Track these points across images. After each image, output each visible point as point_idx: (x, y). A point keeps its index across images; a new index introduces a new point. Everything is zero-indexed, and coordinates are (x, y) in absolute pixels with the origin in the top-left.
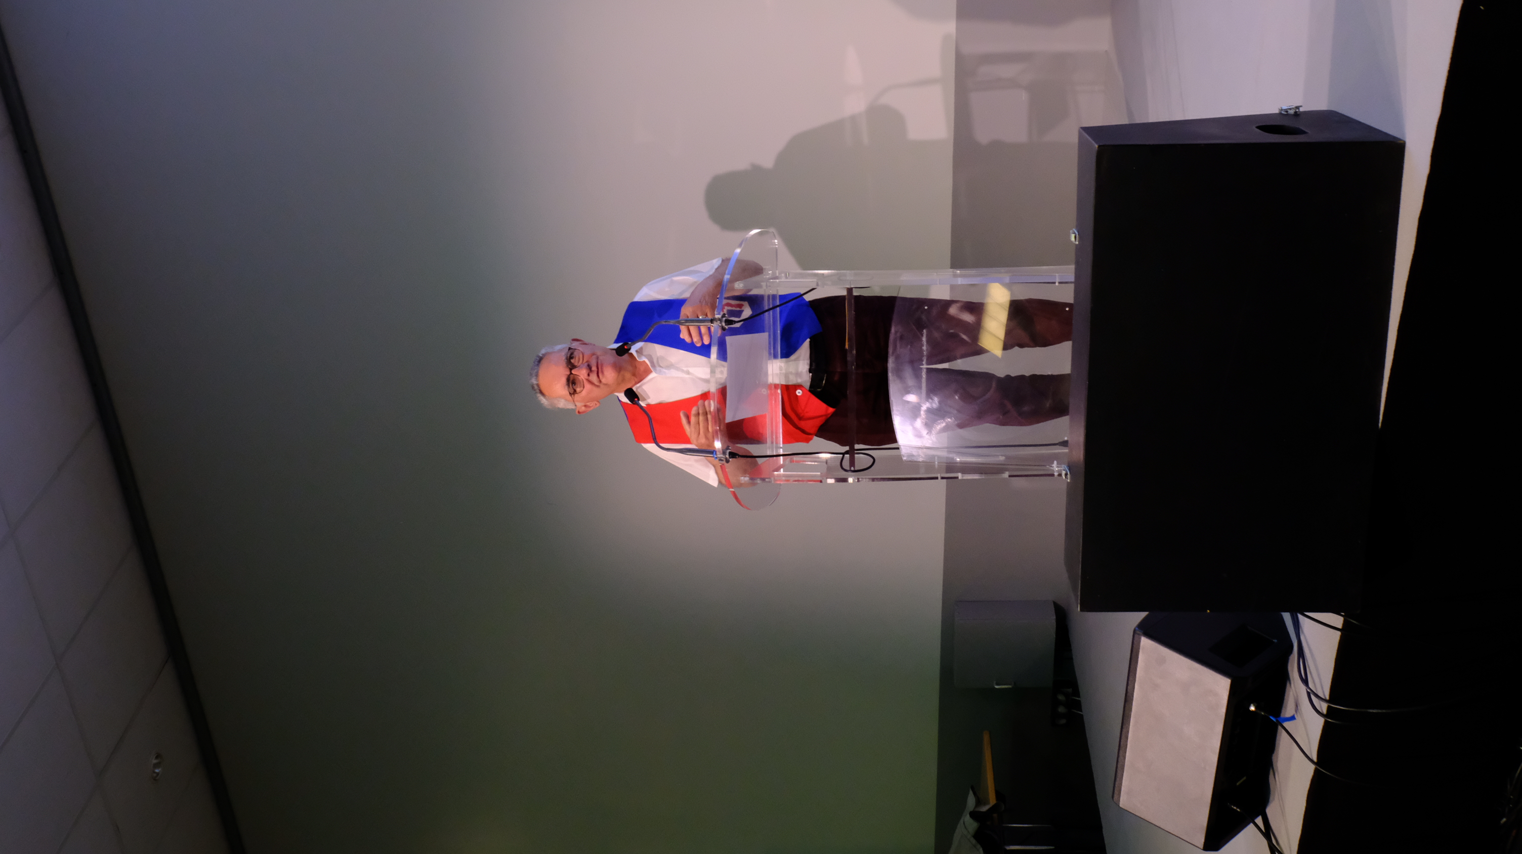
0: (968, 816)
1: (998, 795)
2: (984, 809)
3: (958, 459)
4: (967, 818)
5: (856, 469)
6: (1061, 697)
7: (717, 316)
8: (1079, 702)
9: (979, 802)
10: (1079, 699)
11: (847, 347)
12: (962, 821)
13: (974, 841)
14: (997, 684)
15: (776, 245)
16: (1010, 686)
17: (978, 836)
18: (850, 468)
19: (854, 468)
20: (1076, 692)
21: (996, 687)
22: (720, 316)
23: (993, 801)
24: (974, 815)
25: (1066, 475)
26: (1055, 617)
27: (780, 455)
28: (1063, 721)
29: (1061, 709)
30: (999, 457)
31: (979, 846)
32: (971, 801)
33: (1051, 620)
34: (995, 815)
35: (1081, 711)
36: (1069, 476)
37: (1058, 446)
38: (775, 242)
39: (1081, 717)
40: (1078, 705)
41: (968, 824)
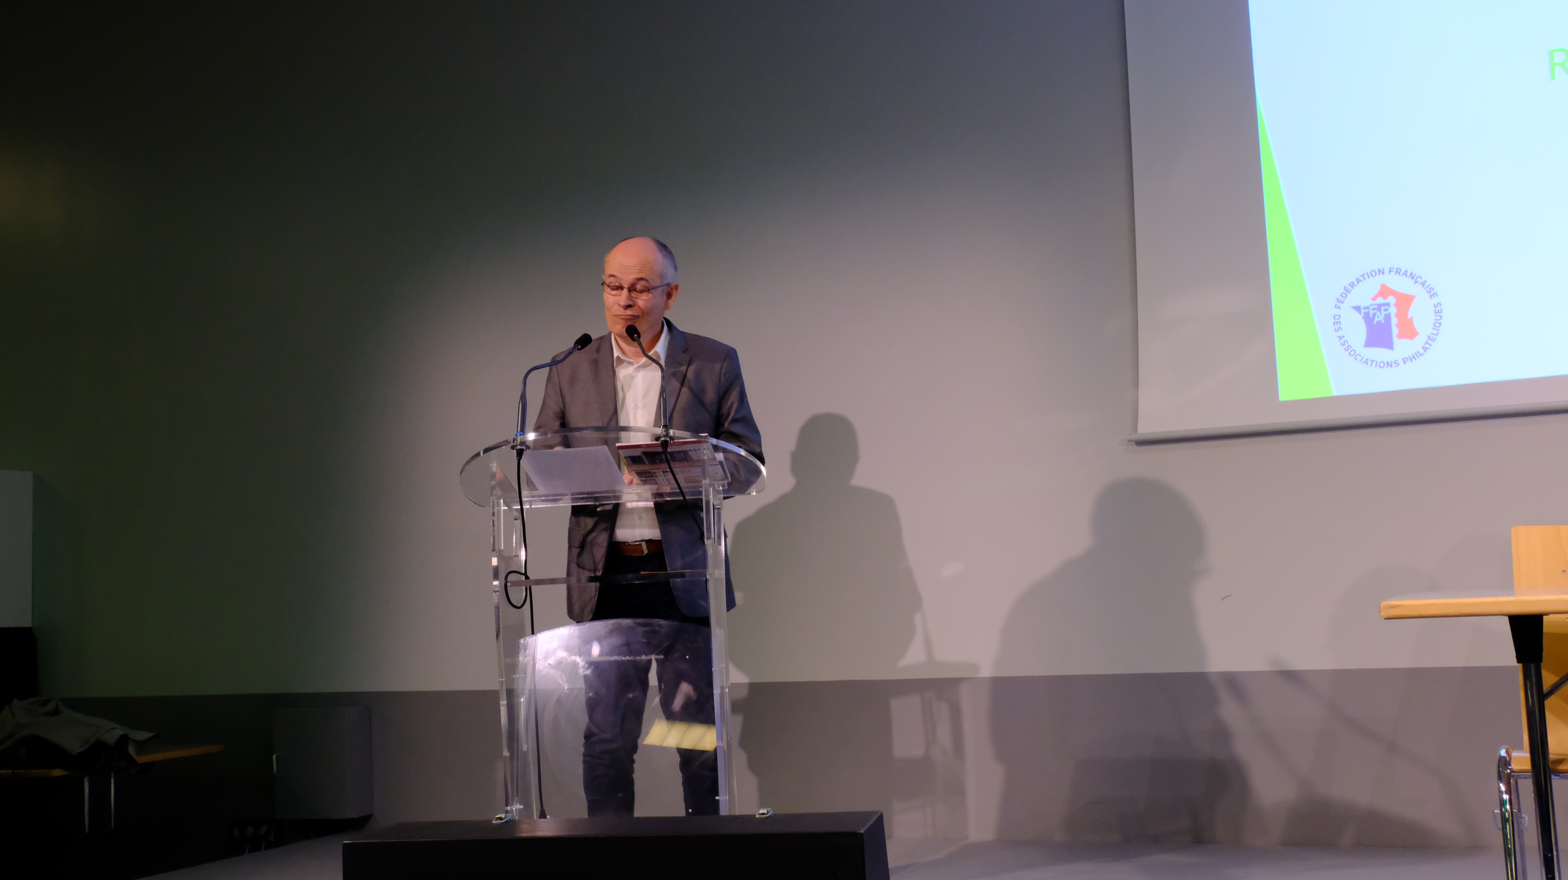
0: (122, 733)
1: (149, 766)
2: (131, 750)
3: (522, 700)
4: (119, 732)
5: (508, 588)
6: (264, 829)
9: (140, 745)
10: (263, 848)
11: (643, 573)
12: (117, 726)
13: (92, 741)
14: (277, 758)
16: (275, 772)
17: (99, 747)
18: (511, 582)
19: (510, 587)
20: (270, 846)
21: (274, 757)
23: (141, 759)
24: (124, 739)
25: (501, 819)
26: (354, 817)
27: (521, 505)
28: (237, 834)
29: (250, 831)
30: (526, 745)
31: (87, 746)
32: (141, 735)
33: (352, 813)
34: (124, 764)
35: (249, 853)
36: (499, 821)
37: (540, 808)
38: (753, 493)
39: (242, 853)
40: (255, 849)
41: (112, 732)
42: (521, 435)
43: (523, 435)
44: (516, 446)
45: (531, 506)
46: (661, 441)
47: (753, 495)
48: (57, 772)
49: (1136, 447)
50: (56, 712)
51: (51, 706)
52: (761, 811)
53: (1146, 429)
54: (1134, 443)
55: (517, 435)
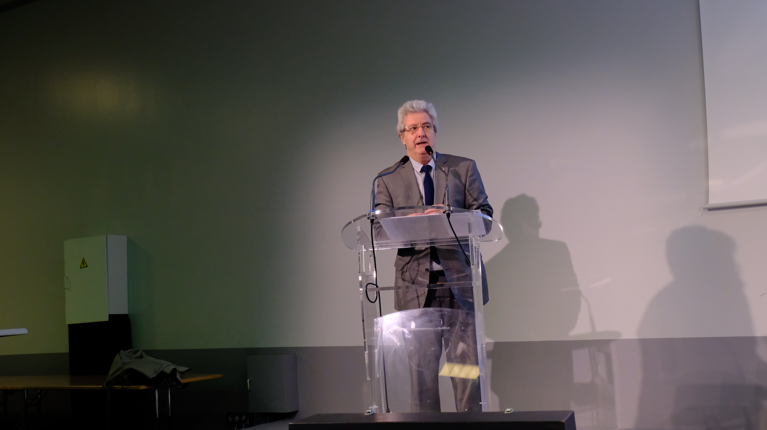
1: (186, 384)
2: (178, 377)
3: (376, 351)
4: (172, 367)
6: (244, 418)
7: (451, 208)
8: (242, 428)
9: (182, 373)
10: (243, 428)
11: (438, 283)
12: (171, 364)
13: (159, 371)
14: (250, 381)
15: (494, 240)
16: (249, 388)
17: (162, 374)
18: (369, 289)
19: (368, 291)
20: (247, 426)
21: (248, 380)
22: (451, 209)
23: (183, 381)
24: (174, 371)
25: (369, 412)
26: (289, 412)
27: (373, 249)
28: (230, 419)
29: (237, 418)
30: (379, 374)
31: (157, 374)
32: (183, 369)
33: (287, 410)
34: (175, 383)
35: (237, 429)
36: (368, 414)
37: (386, 407)
38: (496, 240)
40: (240, 428)
41: (168, 367)
42: (373, 211)
43: (374, 211)
44: (370, 217)
45: (378, 249)
46: (446, 213)
47: (496, 241)
48: (143, 387)
49: (708, 212)
50: (141, 357)
51: (139, 354)
52: (508, 410)
53: (714, 201)
54: (707, 209)
55: (370, 212)
